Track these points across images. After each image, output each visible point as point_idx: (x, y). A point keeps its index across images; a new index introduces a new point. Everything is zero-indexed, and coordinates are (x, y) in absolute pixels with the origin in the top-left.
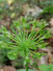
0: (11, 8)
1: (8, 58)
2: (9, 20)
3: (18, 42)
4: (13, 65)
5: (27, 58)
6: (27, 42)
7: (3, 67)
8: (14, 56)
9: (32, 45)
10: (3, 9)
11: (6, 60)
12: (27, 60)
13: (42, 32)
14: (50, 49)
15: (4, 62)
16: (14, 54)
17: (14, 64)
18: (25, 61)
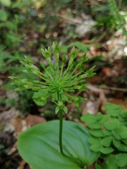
0: (41, 16)
1: (34, 103)
2: (36, 36)
3: (48, 81)
4: (42, 115)
5: (60, 104)
6: (61, 81)
7: (26, 116)
8: (42, 101)
9: (69, 86)
10: (27, 17)
11: (31, 105)
12: (60, 107)
13: (83, 67)
14: (103, 89)
15: (27, 109)
16: (43, 98)
17: (43, 112)
18: (57, 108)
